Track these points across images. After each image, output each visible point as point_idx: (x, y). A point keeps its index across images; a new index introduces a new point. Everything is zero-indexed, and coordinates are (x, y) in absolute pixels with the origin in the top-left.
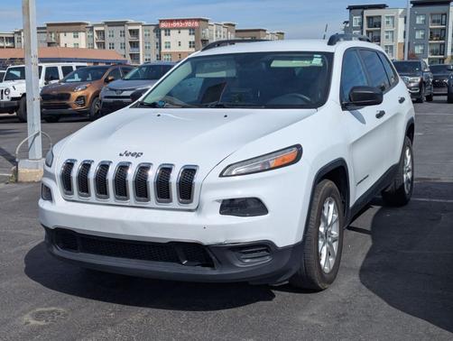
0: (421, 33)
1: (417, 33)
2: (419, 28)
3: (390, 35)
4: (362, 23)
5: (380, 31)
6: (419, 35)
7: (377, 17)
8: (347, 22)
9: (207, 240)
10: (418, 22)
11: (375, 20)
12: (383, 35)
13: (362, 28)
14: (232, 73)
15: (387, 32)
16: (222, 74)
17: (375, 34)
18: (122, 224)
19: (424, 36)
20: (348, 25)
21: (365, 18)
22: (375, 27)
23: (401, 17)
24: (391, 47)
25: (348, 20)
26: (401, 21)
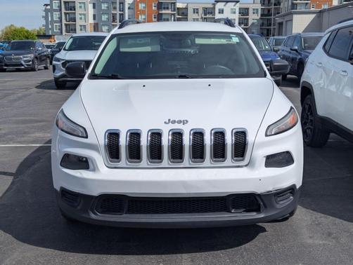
0: (106, 17)
1: (103, 17)
2: (105, 12)
3: (83, 17)
4: (60, 7)
5: (75, 13)
6: (104, 18)
7: (71, 2)
8: (47, 5)
9: (260, 189)
10: (103, 8)
11: (71, 5)
12: (78, 17)
13: (61, 10)
14: (157, 48)
15: (80, 14)
16: (148, 49)
17: (72, 16)
18: (184, 184)
19: (108, 19)
20: (49, 7)
21: (62, 3)
22: (71, 10)
23: (90, 3)
24: (85, 26)
25: (49, 3)
26: (91, 6)
